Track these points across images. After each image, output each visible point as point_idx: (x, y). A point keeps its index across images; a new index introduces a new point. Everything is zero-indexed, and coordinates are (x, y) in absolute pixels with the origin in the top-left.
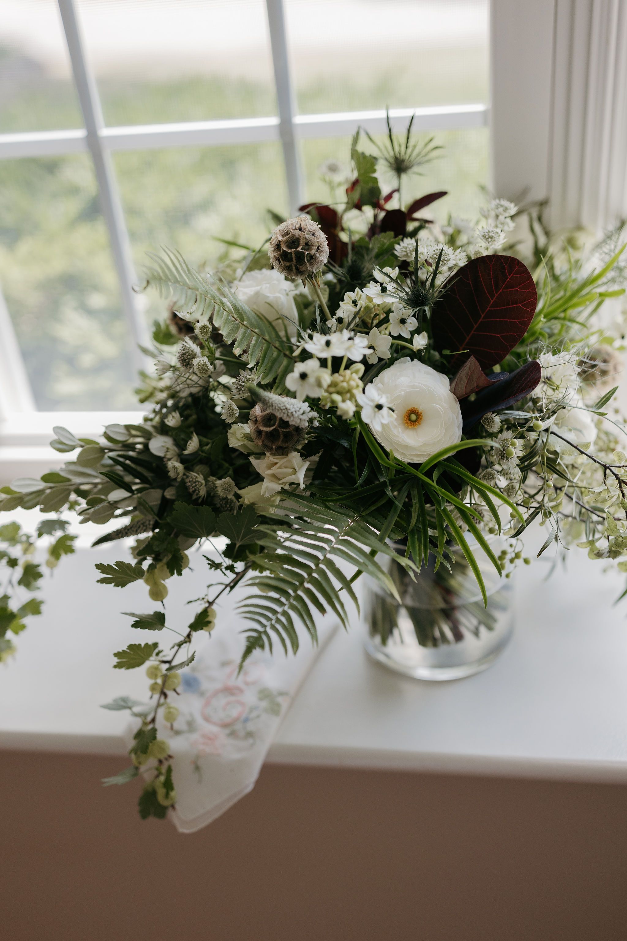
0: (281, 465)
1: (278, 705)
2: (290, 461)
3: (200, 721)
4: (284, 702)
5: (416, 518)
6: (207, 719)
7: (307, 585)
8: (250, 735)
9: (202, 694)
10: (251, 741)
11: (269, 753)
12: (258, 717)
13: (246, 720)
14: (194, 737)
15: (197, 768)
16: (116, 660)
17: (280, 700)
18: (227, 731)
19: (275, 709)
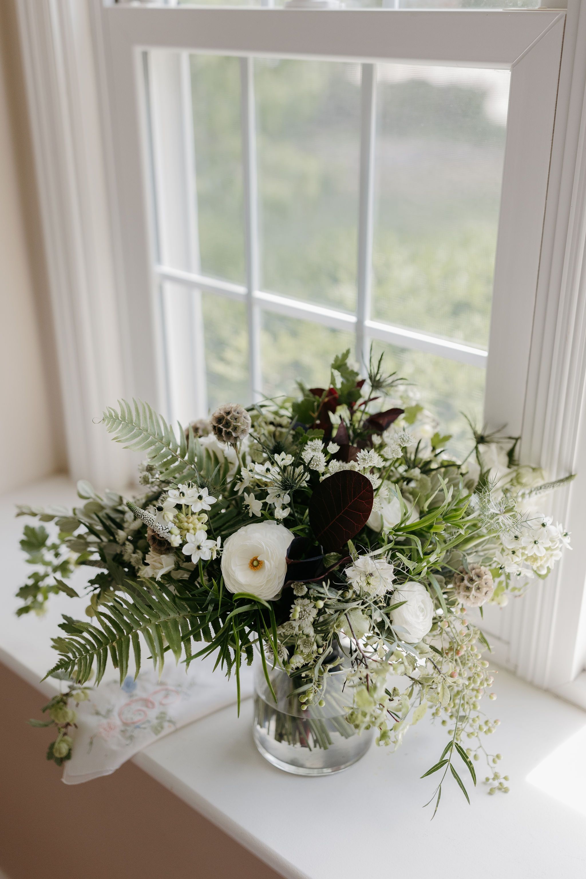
0: (156, 560)
1: (162, 728)
2: (160, 559)
3: (115, 713)
4: (168, 729)
5: (222, 632)
6: (120, 714)
7: (115, 644)
8: (131, 738)
9: (131, 696)
10: (128, 742)
11: (135, 756)
12: (145, 728)
13: (138, 727)
14: (104, 721)
15: (91, 743)
16: (52, 643)
17: (166, 724)
18: (123, 728)
19: (157, 729)
